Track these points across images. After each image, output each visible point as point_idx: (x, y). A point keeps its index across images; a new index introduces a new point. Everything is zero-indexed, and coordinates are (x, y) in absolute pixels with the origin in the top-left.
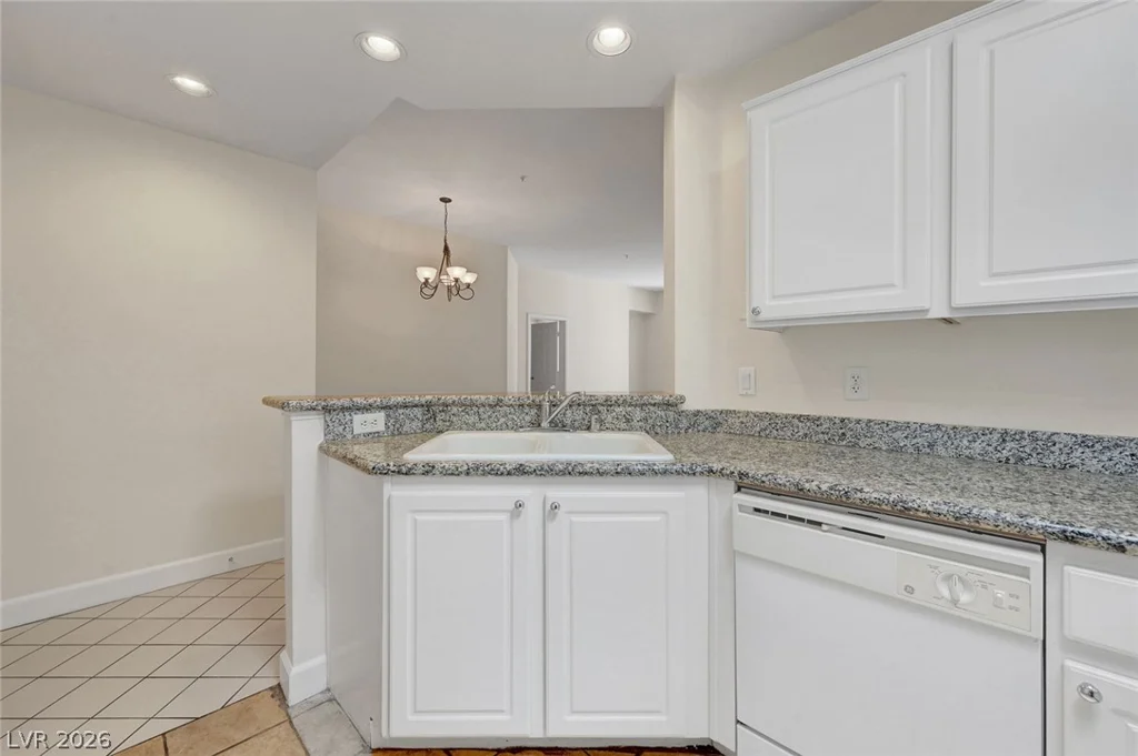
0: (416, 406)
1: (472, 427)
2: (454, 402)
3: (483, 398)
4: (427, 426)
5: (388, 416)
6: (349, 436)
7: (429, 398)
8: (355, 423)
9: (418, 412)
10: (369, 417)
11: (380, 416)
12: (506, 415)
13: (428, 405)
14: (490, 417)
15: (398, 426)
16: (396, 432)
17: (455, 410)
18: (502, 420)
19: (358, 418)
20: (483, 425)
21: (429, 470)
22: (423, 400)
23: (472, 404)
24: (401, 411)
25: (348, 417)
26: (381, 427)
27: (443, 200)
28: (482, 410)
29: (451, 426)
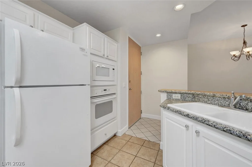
0: (189, 94)
1: (206, 102)
2: (199, 94)
3: (208, 93)
4: (193, 100)
5: (181, 96)
6: (172, 99)
7: (193, 92)
8: (173, 96)
9: (191, 96)
10: (176, 95)
11: (179, 95)
12: (218, 100)
13: (193, 94)
14: (212, 100)
15: (184, 98)
16: (184, 100)
17: (200, 96)
18: (217, 102)
19: (174, 95)
20: (209, 102)
22: (191, 92)
23: (205, 95)
24: (185, 95)
25: (171, 95)
26: (179, 98)
28: (209, 97)
29: (199, 101)
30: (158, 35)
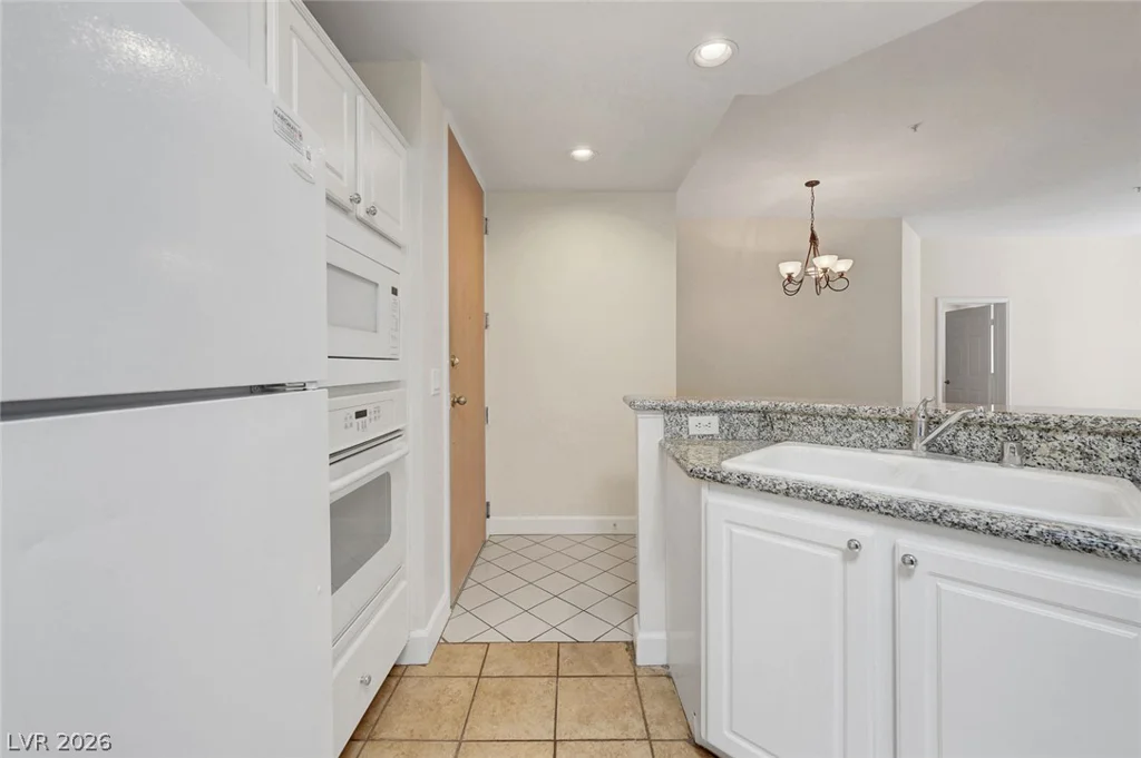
0: (751, 411)
1: (817, 440)
2: (793, 410)
3: (829, 406)
4: (763, 433)
5: (722, 420)
6: (685, 436)
7: (765, 403)
8: (690, 422)
9: (754, 418)
10: (704, 419)
11: (715, 419)
12: (860, 430)
13: (765, 413)
14: (838, 430)
15: (732, 430)
16: (730, 437)
17: (795, 418)
18: (856, 436)
19: (693, 420)
20: (830, 438)
21: (744, 482)
22: (759, 406)
23: (815, 414)
24: (735, 416)
25: (684, 418)
26: (715, 430)
27: (808, 184)
28: (828, 420)
29: (789, 437)
30: (582, 153)
